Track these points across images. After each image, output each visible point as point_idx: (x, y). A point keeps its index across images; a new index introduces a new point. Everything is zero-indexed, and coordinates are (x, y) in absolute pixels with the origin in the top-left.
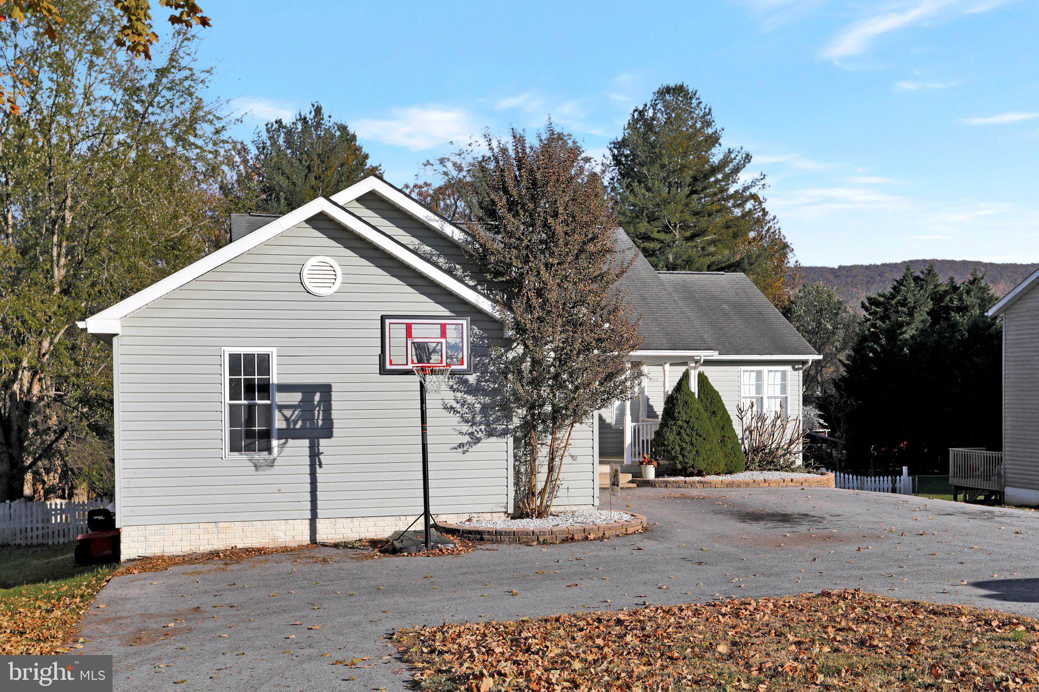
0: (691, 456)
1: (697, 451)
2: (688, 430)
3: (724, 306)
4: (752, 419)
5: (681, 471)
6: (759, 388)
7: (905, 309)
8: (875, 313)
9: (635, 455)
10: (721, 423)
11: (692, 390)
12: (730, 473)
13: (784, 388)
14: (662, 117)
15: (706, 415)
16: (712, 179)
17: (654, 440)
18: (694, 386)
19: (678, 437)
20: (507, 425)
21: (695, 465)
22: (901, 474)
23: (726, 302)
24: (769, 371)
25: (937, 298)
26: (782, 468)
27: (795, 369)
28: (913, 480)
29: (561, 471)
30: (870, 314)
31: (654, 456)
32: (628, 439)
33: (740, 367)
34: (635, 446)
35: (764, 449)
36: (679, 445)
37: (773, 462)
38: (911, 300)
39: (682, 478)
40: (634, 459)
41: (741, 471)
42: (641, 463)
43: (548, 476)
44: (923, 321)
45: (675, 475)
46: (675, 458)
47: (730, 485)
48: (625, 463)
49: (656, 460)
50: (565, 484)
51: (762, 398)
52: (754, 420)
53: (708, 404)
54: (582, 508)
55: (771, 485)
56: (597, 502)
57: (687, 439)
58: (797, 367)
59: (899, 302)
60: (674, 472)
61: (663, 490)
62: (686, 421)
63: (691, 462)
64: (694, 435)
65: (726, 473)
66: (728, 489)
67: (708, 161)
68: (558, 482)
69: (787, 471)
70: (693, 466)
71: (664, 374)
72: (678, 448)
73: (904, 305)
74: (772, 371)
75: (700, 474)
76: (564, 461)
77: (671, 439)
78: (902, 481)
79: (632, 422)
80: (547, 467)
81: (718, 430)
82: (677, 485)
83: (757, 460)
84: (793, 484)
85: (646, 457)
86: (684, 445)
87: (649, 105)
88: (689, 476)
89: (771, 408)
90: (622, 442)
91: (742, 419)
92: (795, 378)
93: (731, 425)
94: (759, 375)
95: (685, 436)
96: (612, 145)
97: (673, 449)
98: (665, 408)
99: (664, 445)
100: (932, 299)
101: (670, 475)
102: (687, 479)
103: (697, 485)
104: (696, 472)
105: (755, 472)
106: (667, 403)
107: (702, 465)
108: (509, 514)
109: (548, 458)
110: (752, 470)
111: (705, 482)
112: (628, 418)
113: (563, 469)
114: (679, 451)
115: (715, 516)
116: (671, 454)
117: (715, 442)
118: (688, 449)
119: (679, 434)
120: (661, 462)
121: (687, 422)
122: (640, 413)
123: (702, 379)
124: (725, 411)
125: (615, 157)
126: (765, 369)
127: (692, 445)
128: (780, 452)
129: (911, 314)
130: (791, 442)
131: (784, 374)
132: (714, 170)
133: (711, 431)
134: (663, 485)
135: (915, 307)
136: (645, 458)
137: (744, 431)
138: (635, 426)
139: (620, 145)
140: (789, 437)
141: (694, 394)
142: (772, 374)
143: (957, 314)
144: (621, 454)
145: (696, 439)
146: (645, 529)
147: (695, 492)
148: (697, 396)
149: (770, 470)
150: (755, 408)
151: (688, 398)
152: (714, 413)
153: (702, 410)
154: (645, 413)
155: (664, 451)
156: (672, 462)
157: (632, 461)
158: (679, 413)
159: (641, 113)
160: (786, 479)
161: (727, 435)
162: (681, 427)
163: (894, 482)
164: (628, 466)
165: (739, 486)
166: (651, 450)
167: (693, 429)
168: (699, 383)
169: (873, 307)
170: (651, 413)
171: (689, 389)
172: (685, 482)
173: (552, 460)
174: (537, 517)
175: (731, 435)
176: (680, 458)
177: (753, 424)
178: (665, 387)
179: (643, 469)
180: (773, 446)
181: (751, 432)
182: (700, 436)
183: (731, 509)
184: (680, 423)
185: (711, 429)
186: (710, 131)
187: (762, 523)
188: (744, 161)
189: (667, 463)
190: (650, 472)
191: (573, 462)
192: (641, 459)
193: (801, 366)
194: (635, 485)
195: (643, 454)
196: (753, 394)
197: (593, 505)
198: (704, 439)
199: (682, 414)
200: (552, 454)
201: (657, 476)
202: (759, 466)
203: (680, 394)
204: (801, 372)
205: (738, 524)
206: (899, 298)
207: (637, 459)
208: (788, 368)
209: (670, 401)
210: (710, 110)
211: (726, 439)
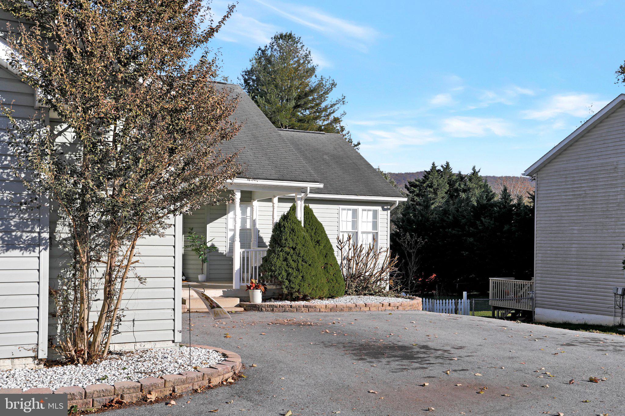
0: (297, 281)
1: (302, 277)
2: (294, 256)
3: (325, 157)
4: (350, 250)
5: (287, 295)
6: (355, 224)
7: (432, 190)
8: (414, 192)
9: (243, 280)
10: (324, 252)
11: (299, 219)
12: (332, 297)
13: (375, 225)
14: (277, 54)
15: (311, 244)
16: (310, 98)
17: (262, 265)
18: (300, 215)
19: (285, 263)
20: (39, 233)
21: (301, 290)
22: (461, 298)
23: (327, 154)
24: (363, 210)
25: (451, 183)
26: (376, 293)
27: (384, 209)
28: (471, 303)
29: (123, 297)
30: (410, 192)
31: (262, 282)
32: (237, 265)
33: (339, 206)
34: (244, 272)
35: (360, 276)
36: (286, 271)
37: (367, 287)
38: (435, 183)
39: (288, 303)
40: (242, 284)
41: (341, 296)
42: (249, 288)
43: (104, 306)
44: (443, 198)
45: (281, 299)
46: (281, 283)
47: (333, 309)
48: (234, 288)
49: (264, 285)
50: (129, 315)
51: (357, 232)
52: (350, 251)
53: (313, 234)
54: (159, 345)
55: (371, 309)
56: (179, 338)
57: (294, 265)
58: (385, 207)
59: (428, 186)
60: (281, 297)
61: (270, 314)
62: (292, 248)
63: (297, 287)
64: (300, 261)
65: (329, 298)
66: (332, 313)
67: (308, 85)
68: (118, 312)
69: (380, 295)
70: (298, 291)
71: (273, 209)
72: (284, 273)
73: (431, 187)
74: (365, 210)
75: (305, 298)
76: (126, 285)
77: (278, 264)
78: (462, 303)
79: (241, 248)
80: (103, 291)
81: (322, 258)
82: (283, 309)
83: (354, 286)
84: (390, 308)
85: (254, 281)
86: (290, 270)
87: (268, 47)
88: (294, 300)
89: (365, 241)
90: (232, 269)
91: (341, 250)
92: (384, 217)
93: (333, 254)
94: (355, 212)
95: (291, 262)
96: (244, 73)
97: (279, 274)
98: (273, 236)
99: (271, 271)
100: (448, 183)
101: (277, 299)
102: (293, 303)
103: (303, 309)
104: (301, 296)
105: (353, 297)
106: (274, 230)
107: (308, 291)
108: (41, 360)
109: (103, 280)
110: (349, 295)
111: (311, 307)
112: (237, 244)
113: (126, 294)
114: (285, 277)
115: (326, 351)
116: (278, 279)
117: (320, 268)
118: (294, 274)
119: (285, 260)
120: (268, 287)
121: (294, 249)
122: (252, 243)
123: (308, 213)
124: (328, 240)
125: (246, 81)
126: (360, 208)
127: (298, 270)
128: (373, 279)
129: (435, 193)
130: (383, 270)
131: (375, 213)
132: (312, 91)
133: (316, 258)
134: (269, 309)
135: (437, 189)
136: (252, 283)
137: (343, 259)
138: (244, 252)
139: (249, 73)
140: (381, 266)
141: (300, 222)
142: (365, 213)
143: (463, 193)
144: (231, 280)
145: (302, 265)
146: (238, 377)
147: (301, 317)
148: (303, 225)
149: (365, 295)
150: (351, 241)
151: (295, 226)
152: (318, 242)
153: (308, 238)
154: (256, 243)
155: (271, 276)
156: (278, 287)
157: (241, 286)
158: (286, 240)
159: (263, 52)
160: (385, 304)
161: (329, 263)
162: (288, 254)
163: (456, 304)
164: (237, 290)
165: (342, 310)
166: (259, 275)
167: (299, 255)
168: (304, 215)
169: (412, 188)
170: (260, 242)
171: (296, 218)
172: (291, 306)
173: (110, 282)
174: (85, 363)
175: (333, 263)
176: (287, 283)
177: (350, 255)
178: (273, 218)
179: (250, 293)
180: (367, 274)
181: (349, 260)
182: (306, 262)
183: (341, 339)
184: (287, 249)
185: (316, 255)
186: (309, 66)
187: (384, 361)
188: (332, 86)
189: (274, 287)
190: (258, 297)
191: (141, 286)
192: (249, 284)
193: (389, 207)
194: (242, 309)
195: (251, 278)
196: (350, 229)
197: (173, 341)
198: (310, 265)
199: (289, 242)
200: (110, 274)
201: (264, 300)
202: (356, 291)
203: (287, 222)
204: (389, 211)
205: (355, 362)
206: (427, 183)
207: (245, 284)
208: (379, 208)
209: (278, 228)
210: (310, 52)
211: (329, 266)
